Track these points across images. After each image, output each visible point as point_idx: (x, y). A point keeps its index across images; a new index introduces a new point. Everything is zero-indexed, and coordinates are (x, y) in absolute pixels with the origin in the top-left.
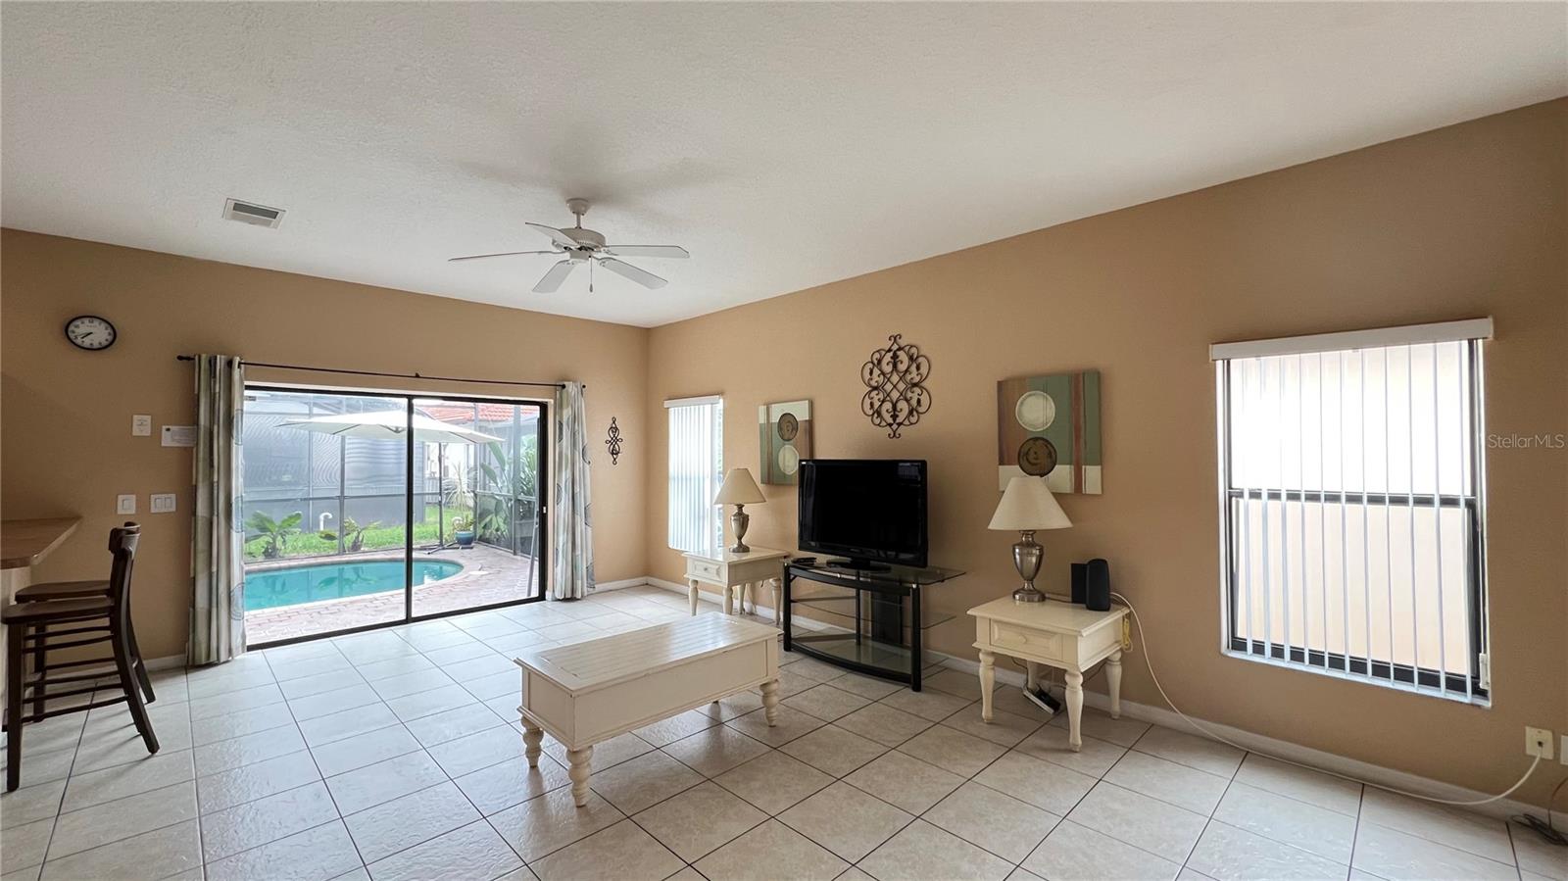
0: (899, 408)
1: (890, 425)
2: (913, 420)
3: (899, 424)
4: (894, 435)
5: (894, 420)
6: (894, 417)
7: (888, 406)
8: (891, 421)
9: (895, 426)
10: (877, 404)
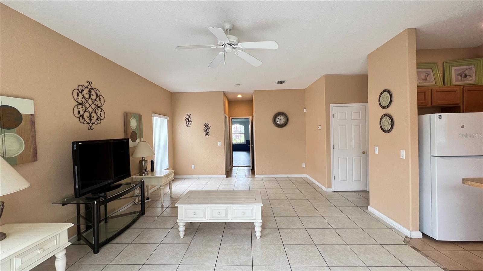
0: (92, 116)
1: (89, 123)
2: (99, 122)
3: (93, 123)
4: (91, 128)
5: (91, 122)
6: (91, 120)
7: (87, 114)
8: (89, 121)
9: (91, 124)
10: (81, 112)
